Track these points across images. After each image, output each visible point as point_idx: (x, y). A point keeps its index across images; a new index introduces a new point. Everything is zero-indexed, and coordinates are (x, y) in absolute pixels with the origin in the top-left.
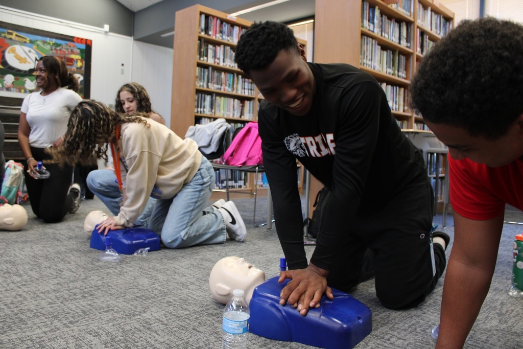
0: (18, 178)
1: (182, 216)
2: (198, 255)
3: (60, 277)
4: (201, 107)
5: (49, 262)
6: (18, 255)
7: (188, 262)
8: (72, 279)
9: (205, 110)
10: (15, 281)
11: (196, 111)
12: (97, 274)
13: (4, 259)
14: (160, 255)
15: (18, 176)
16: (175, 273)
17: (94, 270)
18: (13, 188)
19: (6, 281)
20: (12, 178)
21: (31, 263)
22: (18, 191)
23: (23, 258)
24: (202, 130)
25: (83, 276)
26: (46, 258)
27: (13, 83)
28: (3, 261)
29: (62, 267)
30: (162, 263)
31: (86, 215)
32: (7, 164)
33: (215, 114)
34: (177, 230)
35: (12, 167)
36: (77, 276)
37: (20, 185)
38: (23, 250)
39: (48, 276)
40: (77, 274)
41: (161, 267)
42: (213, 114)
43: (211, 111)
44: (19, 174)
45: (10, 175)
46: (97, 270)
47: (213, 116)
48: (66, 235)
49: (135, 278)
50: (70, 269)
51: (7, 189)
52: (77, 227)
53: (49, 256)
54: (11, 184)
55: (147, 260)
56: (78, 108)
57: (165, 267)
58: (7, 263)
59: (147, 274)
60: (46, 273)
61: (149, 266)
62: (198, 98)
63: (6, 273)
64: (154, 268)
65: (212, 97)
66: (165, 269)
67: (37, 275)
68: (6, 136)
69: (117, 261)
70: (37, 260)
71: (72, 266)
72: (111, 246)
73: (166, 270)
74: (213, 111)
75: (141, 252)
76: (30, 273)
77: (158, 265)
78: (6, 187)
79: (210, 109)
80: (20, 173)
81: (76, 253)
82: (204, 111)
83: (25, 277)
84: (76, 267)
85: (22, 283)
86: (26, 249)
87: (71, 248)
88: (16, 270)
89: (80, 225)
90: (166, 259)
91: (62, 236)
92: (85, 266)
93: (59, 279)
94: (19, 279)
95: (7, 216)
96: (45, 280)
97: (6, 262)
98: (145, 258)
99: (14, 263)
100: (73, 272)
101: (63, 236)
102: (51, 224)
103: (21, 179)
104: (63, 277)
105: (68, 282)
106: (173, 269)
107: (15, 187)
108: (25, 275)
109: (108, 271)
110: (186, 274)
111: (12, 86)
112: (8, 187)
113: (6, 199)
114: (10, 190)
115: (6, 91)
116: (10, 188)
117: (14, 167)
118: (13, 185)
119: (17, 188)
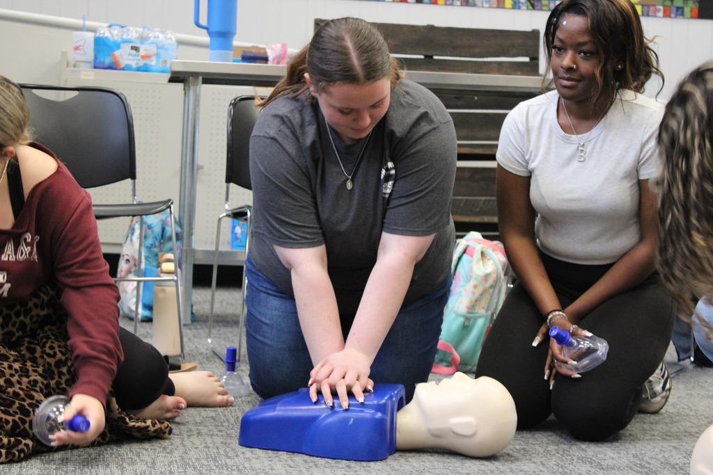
0: (491, 287)
15: (491, 282)
18: (476, 319)
20: (475, 287)
32: (462, 243)
35: (477, 255)
44: (494, 276)
45: (469, 278)
51: (461, 320)
52: (667, 464)
54: (472, 307)
56: (690, 88)
68: (464, 151)
78: (458, 315)
80: (497, 272)
89: (677, 458)
95: (459, 412)
102: (584, 446)
103: (500, 291)
107: (480, 317)
112: (463, 316)
113: (455, 352)
114: (467, 324)
115: (462, 5)
116: (467, 319)
117: (482, 254)
118: (477, 308)
119: (486, 318)
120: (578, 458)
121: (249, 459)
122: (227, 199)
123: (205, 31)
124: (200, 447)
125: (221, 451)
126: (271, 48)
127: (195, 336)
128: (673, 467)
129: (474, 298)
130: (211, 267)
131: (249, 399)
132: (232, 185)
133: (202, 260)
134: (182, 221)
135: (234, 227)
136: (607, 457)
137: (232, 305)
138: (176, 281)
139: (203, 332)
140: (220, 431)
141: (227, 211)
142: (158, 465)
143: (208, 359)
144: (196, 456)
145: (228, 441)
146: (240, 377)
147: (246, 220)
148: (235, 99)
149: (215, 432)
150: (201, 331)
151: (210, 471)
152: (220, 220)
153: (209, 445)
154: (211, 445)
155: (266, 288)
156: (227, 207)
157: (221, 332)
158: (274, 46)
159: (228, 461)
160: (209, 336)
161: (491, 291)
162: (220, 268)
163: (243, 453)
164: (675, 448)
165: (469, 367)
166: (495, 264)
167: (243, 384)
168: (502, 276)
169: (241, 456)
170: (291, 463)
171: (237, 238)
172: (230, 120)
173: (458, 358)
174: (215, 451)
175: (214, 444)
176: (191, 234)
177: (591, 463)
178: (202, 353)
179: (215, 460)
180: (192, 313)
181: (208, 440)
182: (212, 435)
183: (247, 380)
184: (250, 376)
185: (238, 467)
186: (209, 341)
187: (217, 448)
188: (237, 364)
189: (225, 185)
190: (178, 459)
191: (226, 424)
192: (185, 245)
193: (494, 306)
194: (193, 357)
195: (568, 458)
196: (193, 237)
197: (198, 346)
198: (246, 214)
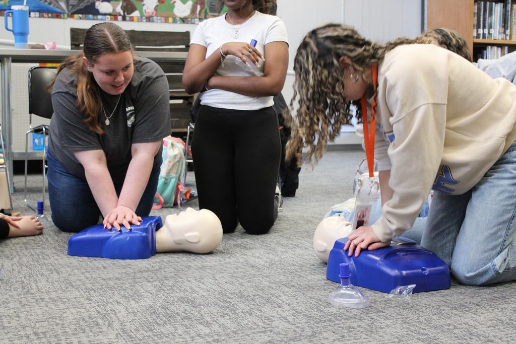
0: (178, 162)
1: (496, 229)
2: (506, 303)
3: (271, 331)
4: (484, 27)
5: (247, 303)
6: (197, 289)
7: (492, 315)
8: (290, 335)
9: (492, 31)
10: (202, 333)
11: (475, 34)
12: (329, 327)
13: (177, 295)
14: (434, 299)
15: (177, 159)
16: (471, 334)
17: (325, 321)
18: (171, 179)
19: (188, 333)
20: (170, 162)
21: (219, 303)
22: (178, 184)
23: (205, 294)
24: (490, 69)
25: (308, 332)
26: (242, 297)
27: (156, 8)
28: (176, 299)
29: (270, 313)
30: (442, 314)
31: (316, 224)
33: (510, 38)
34: (486, 255)
35: (169, 145)
36: (298, 330)
37: (181, 173)
38: (202, 281)
39: (251, 328)
40: (298, 327)
41: (442, 322)
42: (508, 38)
43: (504, 33)
44: (179, 156)
45: (166, 157)
46: (330, 320)
47: (508, 42)
48: (265, 259)
49: (400, 340)
50: (284, 318)
51: (163, 180)
53: (245, 293)
54: (168, 173)
55: (412, 306)
57: (449, 321)
58: (183, 303)
59: (419, 333)
60: (246, 322)
61: (418, 318)
62: (479, 9)
63: (185, 318)
64: (429, 323)
65: (505, 7)
66: (449, 325)
67: (234, 325)
69: (361, 306)
70: (228, 300)
71: (287, 313)
72: (349, 280)
73: (452, 327)
74: (508, 32)
75: (401, 293)
76: (222, 321)
77: (435, 317)
79: (502, 30)
80: (180, 153)
81: (287, 289)
82: (489, 33)
83: (216, 327)
84: (294, 315)
85: (212, 337)
86: (206, 279)
87: (278, 280)
88: (199, 315)
90: (448, 306)
91: (257, 260)
92: (307, 313)
93: (269, 333)
94: (207, 331)
95: (190, 229)
96: (248, 335)
97: (181, 300)
98: (408, 304)
99: (193, 302)
100: (289, 322)
101: (260, 260)
103: (182, 164)
104: (276, 330)
105: (286, 340)
106: (464, 326)
107: (173, 178)
108: (214, 323)
109: (348, 323)
110: (492, 338)
111: (155, 12)
112: (164, 178)
113: (161, 197)
114: (166, 182)
115: (146, 21)
116: (166, 179)
117: (172, 145)
118: (171, 173)
119: (176, 178)
120: (234, 245)
121: (57, 259)
122: (30, 123)
123: (12, 32)
124: (28, 255)
125: (40, 257)
126: (47, 45)
127: (16, 199)
128: (282, 245)
129: (169, 168)
130: (24, 161)
131: (52, 229)
132: (33, 115)
133: (17, 158)
134: (5, 138)
135: (34, 139)
136: (248, 243)
137: (35, 182)
138: (5, 168)
139: (21, 196)
140: (38, 246)
141: (31, 129)
142: (5, 267)
143: (25, 210)
144: (26, 260)
145: (44, 251)
146: (45, 218)
147: (43, 133)
148: (31, 68)
149: (36, 247)
150: (20, 197)
151: (35, 267)
152: (27, 134)
153: (33, 254)
154: (34, 254)
155: (60, 171)
156: (31, 127)
157: (31, 196)
158: (48, 43)
159: (45, 261)
160: (25, 198)
161: (178, 164)
162: (29, 162)
163: (53, 256)
164: (281, 236)
165: (168, 205)
166: (179, 149)
167: (48, 221)
168: (183, 156)
169: (52, 258)
170: (81, 260)
171: (36, 145)
172: (29, 80)
173: (163, 200)
174: (37, 256)
175: (36, 253)
176: (10, 144)
177: (240, 247)
178: (22, 208)
179: (37, 261)
180: (14, 188)
181: (32, 251)
182: (34, 249)
183: (50, 219)
184: (52, 217)
185: (51, 264)
186: (25, 201)
187: (38, 255)
188: (43, 211)
189: (29, 115)
190: (16, 262)
191: (41, 242)
192: (7, 150)
193: (180, 172)
194: (17, 210)
195: (229, 245)
196: (12, 146)
197: (20, 204)
198: (42, 130)
